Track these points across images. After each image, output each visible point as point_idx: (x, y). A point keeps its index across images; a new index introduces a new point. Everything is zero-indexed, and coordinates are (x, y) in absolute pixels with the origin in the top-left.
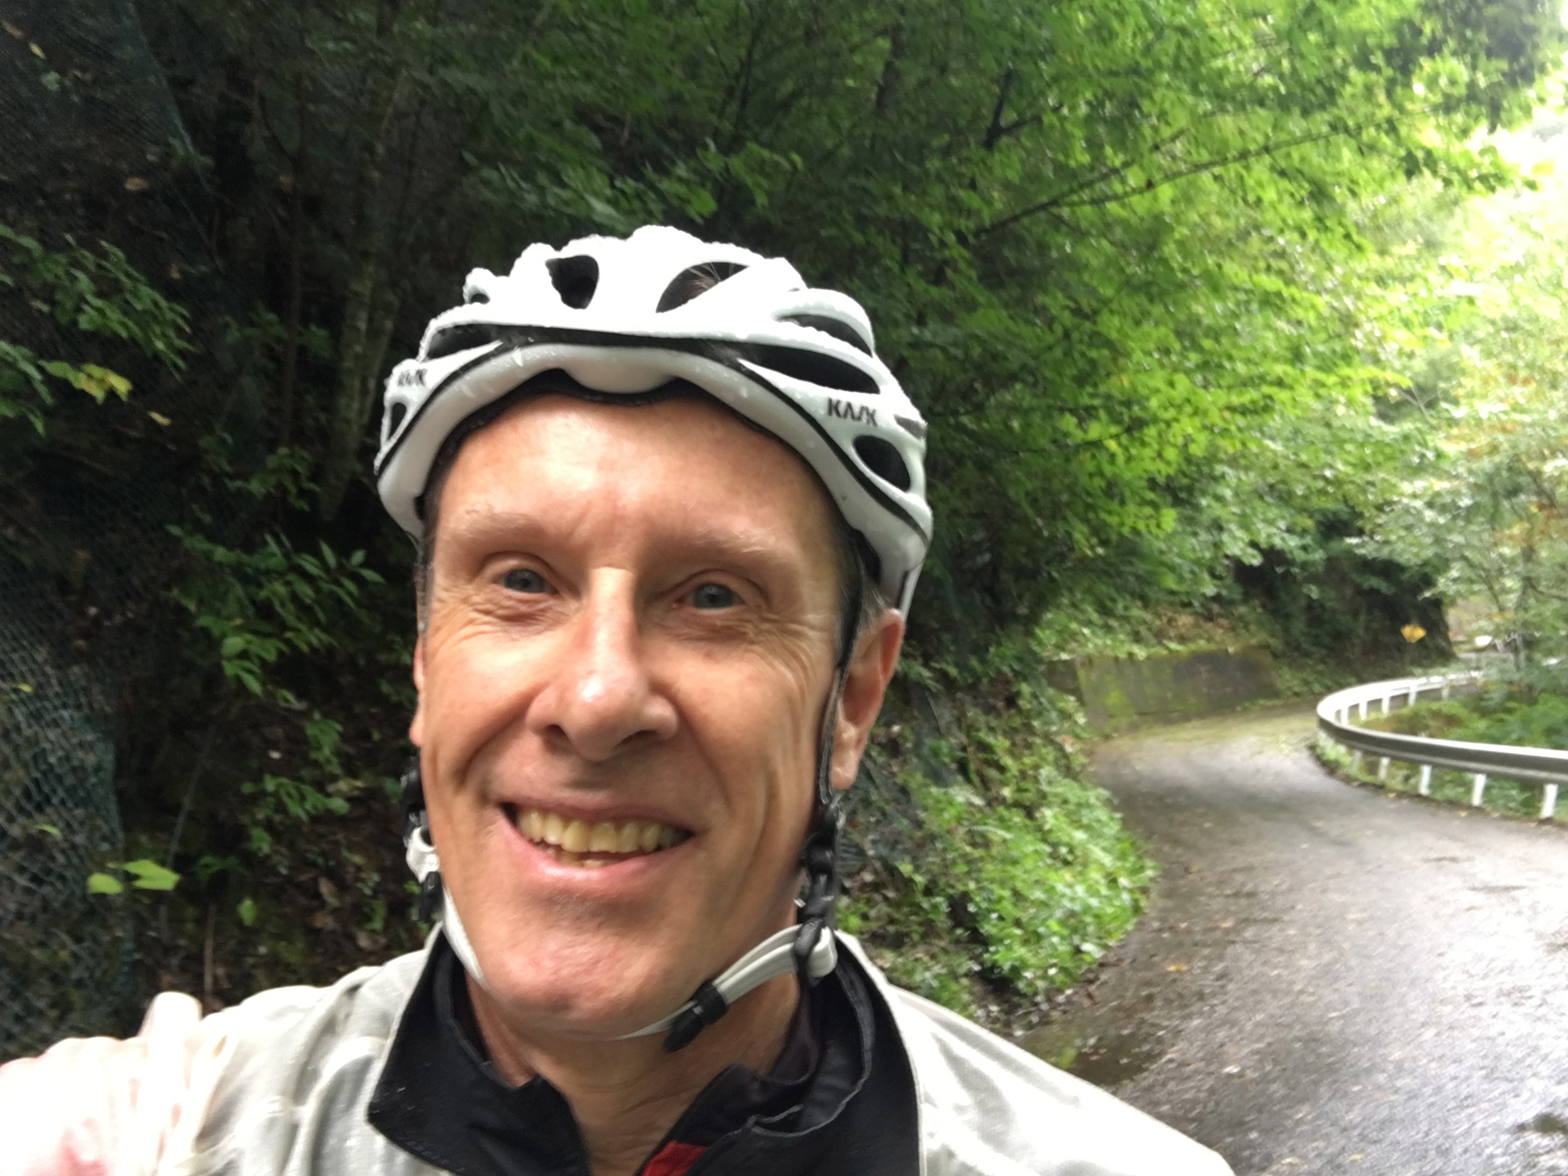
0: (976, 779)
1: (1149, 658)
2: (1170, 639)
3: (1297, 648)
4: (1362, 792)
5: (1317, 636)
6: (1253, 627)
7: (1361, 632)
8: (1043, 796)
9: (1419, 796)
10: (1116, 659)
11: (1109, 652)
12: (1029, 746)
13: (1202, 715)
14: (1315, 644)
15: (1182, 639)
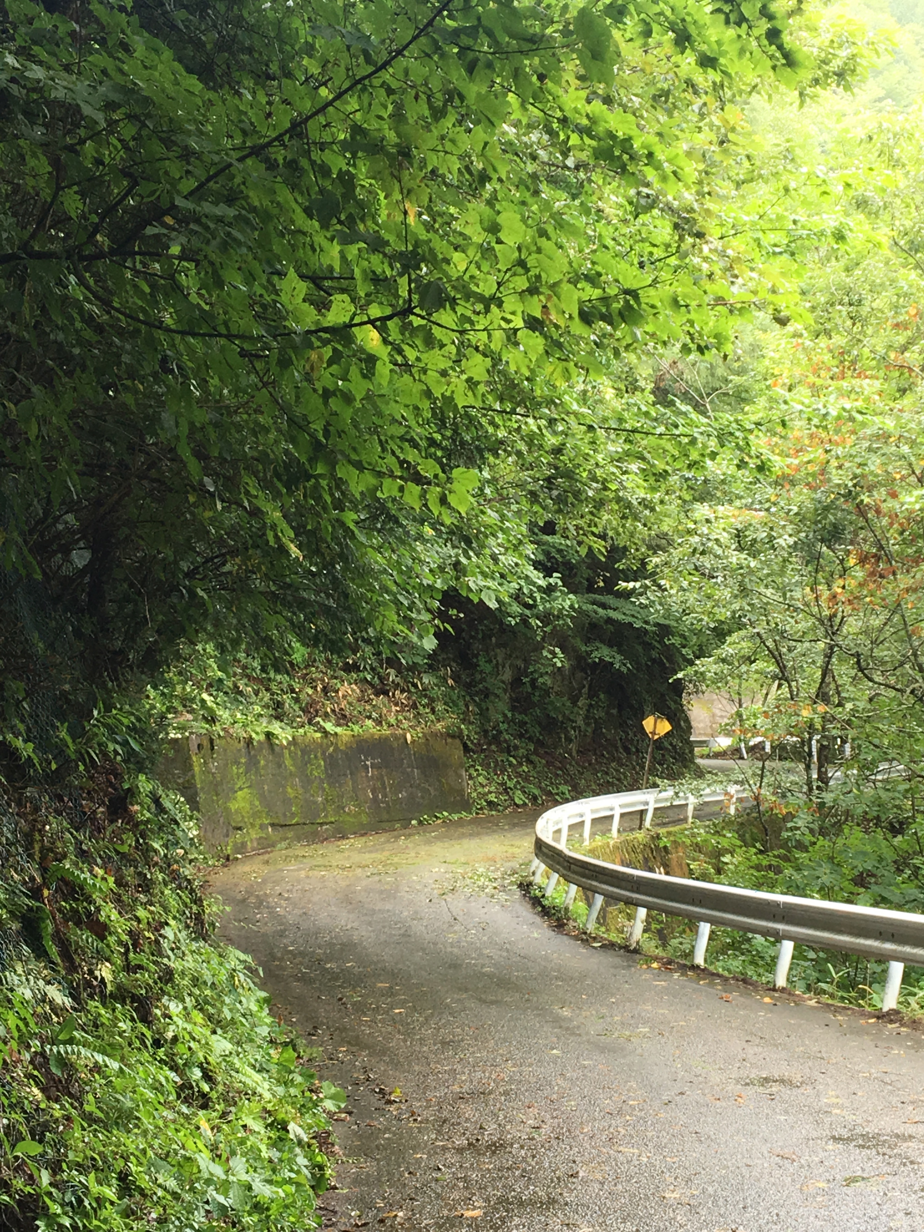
0: (53, 950)
1: (294, 742)
2: (326, 716)
3: (496, 740)
4: (609, 959)
5: (523, 724)
6: (440, 707)
7: (580, 722)
8: (168, 976)
9: (695, 968)
10: (249, 741)
11: (238, 731)
12: (146, 886)
13: (362, 831)
14: (521, 736)
15: (342, 718)
